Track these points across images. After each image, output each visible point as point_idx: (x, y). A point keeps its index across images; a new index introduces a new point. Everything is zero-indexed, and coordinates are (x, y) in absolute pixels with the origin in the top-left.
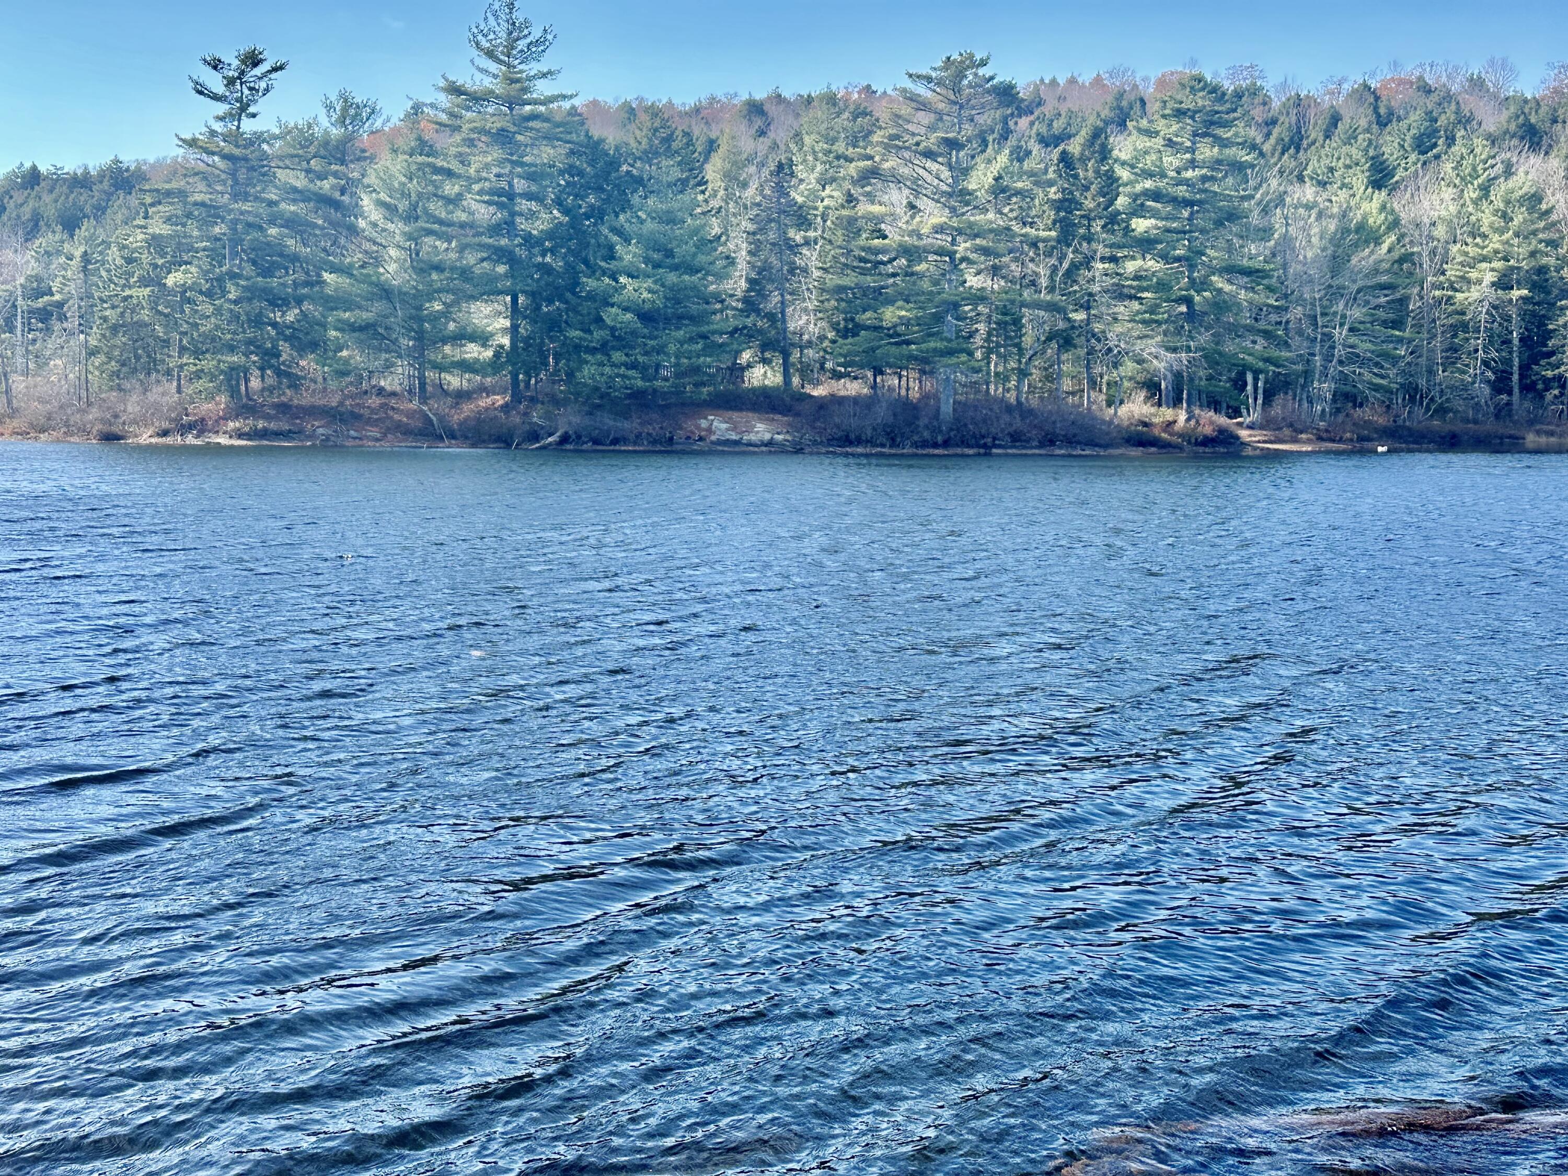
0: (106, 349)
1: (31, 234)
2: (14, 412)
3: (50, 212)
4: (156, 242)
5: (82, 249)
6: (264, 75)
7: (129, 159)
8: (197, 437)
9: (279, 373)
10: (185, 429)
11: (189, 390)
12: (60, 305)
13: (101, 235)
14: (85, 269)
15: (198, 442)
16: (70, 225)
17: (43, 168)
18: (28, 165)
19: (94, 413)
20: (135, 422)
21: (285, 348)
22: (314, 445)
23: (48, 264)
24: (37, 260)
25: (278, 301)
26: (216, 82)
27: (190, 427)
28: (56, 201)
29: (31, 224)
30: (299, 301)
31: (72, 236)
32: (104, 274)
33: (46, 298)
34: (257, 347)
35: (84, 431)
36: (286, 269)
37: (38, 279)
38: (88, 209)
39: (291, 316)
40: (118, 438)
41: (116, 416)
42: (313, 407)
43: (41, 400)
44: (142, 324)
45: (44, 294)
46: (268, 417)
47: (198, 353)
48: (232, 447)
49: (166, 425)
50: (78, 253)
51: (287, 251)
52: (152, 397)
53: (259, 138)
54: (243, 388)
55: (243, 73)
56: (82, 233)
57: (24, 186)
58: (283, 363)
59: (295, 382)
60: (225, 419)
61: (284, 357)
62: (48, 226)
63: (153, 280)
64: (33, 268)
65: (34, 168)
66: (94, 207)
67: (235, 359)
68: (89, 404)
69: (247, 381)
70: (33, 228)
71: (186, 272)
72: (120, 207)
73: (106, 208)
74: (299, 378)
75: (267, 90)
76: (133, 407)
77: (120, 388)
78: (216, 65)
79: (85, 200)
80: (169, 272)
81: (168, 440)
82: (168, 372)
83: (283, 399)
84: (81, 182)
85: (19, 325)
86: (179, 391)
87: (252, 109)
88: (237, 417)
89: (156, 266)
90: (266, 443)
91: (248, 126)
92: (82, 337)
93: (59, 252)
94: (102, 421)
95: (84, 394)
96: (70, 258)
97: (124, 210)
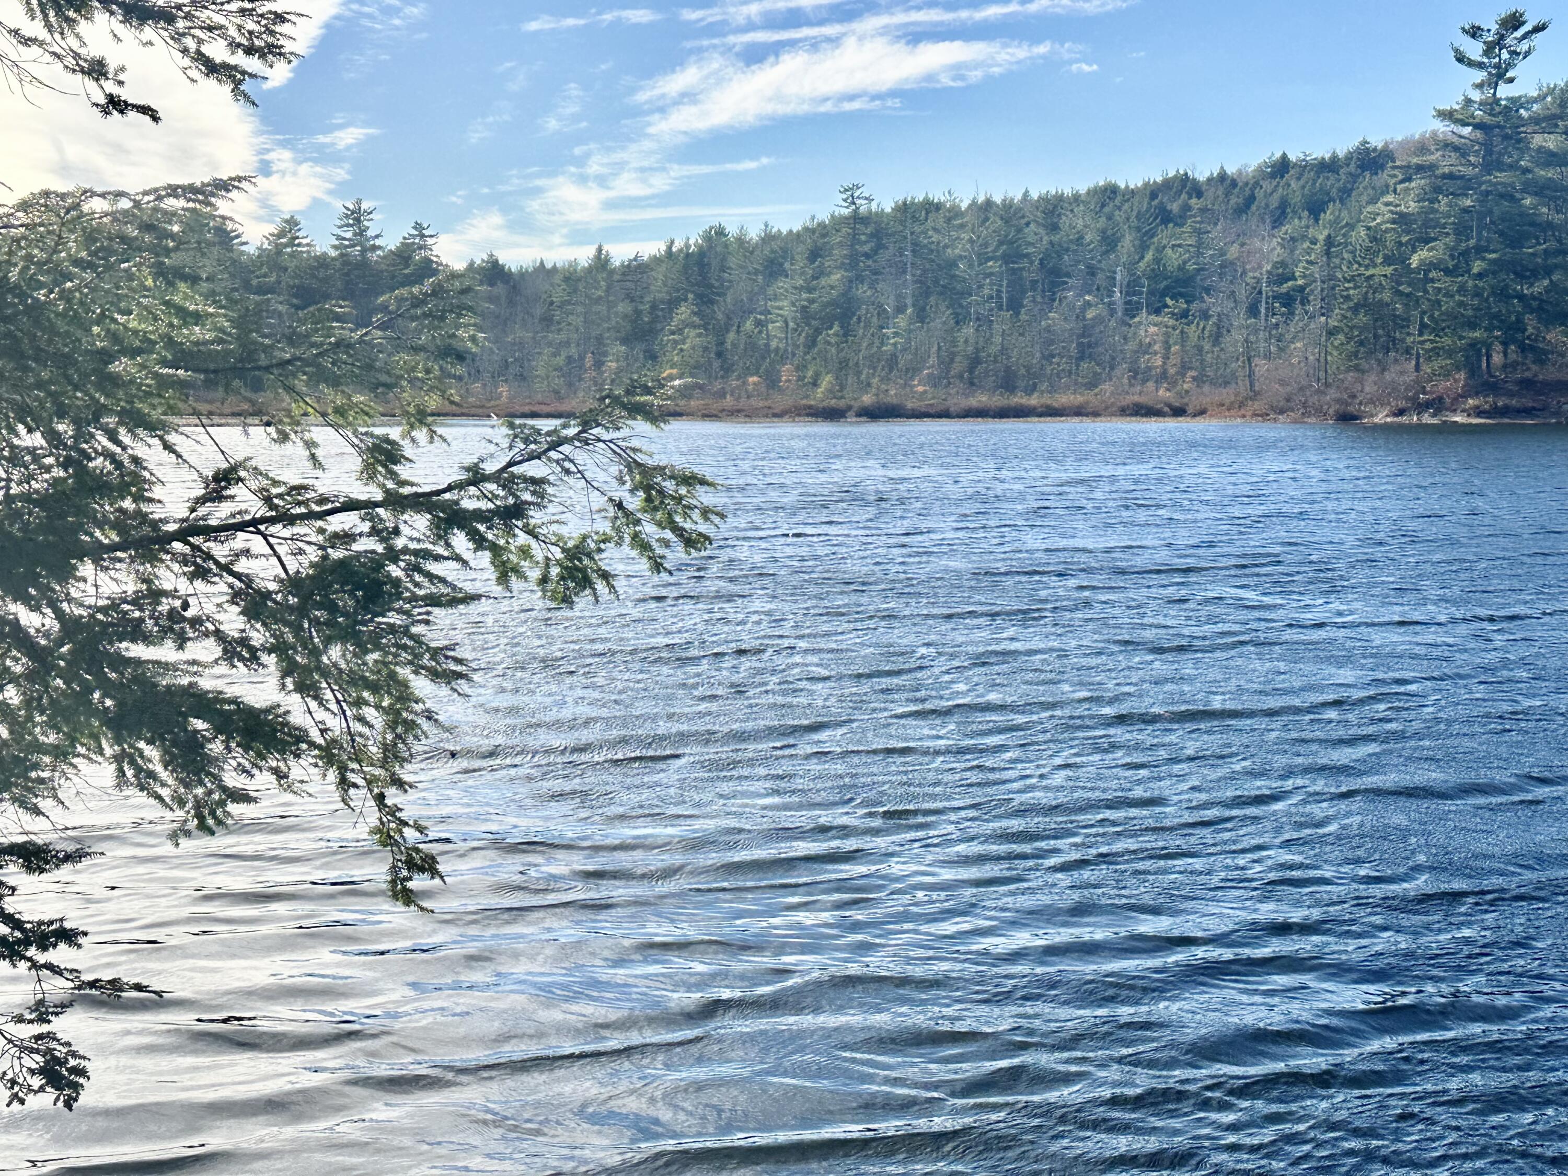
0: (1346, 330)
1: (1278, 222)
2: (1255, 395)
3: (1296, 199)
4: (1402, 219)
5: (1326, 233)
6: (1524, 37)
7: (1377, 141)
8: (1434, 415)
9: (1523, 348)
10: (1421, 408)
11: (1426, 369)
12: (1302, 289)
13: (1345, 217)
14: (1328, 253)
15: (1434, 421)
16: (1315, 209)
17: (1292, 157)
18: (1278, 155)
19: (1332, 394)
20: (1372, 402)
21: (1531, 324)
22: (1559, 423)
23: (1292, 251)
24: (1283, 247)
25: (1527, 273)
26: (1474, 49)
27: (1427, 405)
28: (1303, 187)
29: (1278, 212)
30: (1548, 272)
31: (1317, 220)
32: (1346, 255)
33: (1290, 283)
34: (1502, 321)
35: (1320, 412)
36: (1537, 238)
37: (1283, 264)
38: (1334, 194)
39: (1540, 287)
40: (1354, 417)
41: (1353, 396)
42: (1559, 382)
43: (1282, 382)
44: (1381, 304)
45: (1289, 279)
46: (1511, 395)
47: (1437, 331)
48: (1470, 425)
49: (1402, 404)
50: (1321, 237)
51: (1539, 220)
52: (1388, 376)
53: (1516, 103)
54: (1484, 365)
55: (1502, 37)
56: (1327, 216)
57: (1272, 176)
58: (1529, 338)
59: (1541, 356)
60: (1465, 396)
61: (1530, 330)
62: (1294, 212)
63: (1398, 259)
64: (1278, 254)
65: (1284, 156)
66: (1339, 190)
67: (1477, 334)
68: (1327, 385)
69: (1489, 357)
70: (1280, 216)
71: (1431, 249)
72: (1365, 188)
73: (1352, 190)
74: (1545, 352)
75: (1527, 54)
76: (1370, 387)
77: (1357, 368)
78: (1474, 32)
79: (1331, 182)
80: (1414, 251)
81: (1404, 419)
82: (1408, 351)
83: (1528, 374)
84: (1328, 166)
85: (1263, 311)
86: (1417, 368)
87: (1508, 75)
88: (1477, 394)
89: (1400, 244)
90: (1507, 421)
91: (1504, 91)
92: (1323, 319)
93: (1304, 237)
94: (1338, 401)
95: (1322, 375)
96: (1314, 242)
97: (1370, 191)
